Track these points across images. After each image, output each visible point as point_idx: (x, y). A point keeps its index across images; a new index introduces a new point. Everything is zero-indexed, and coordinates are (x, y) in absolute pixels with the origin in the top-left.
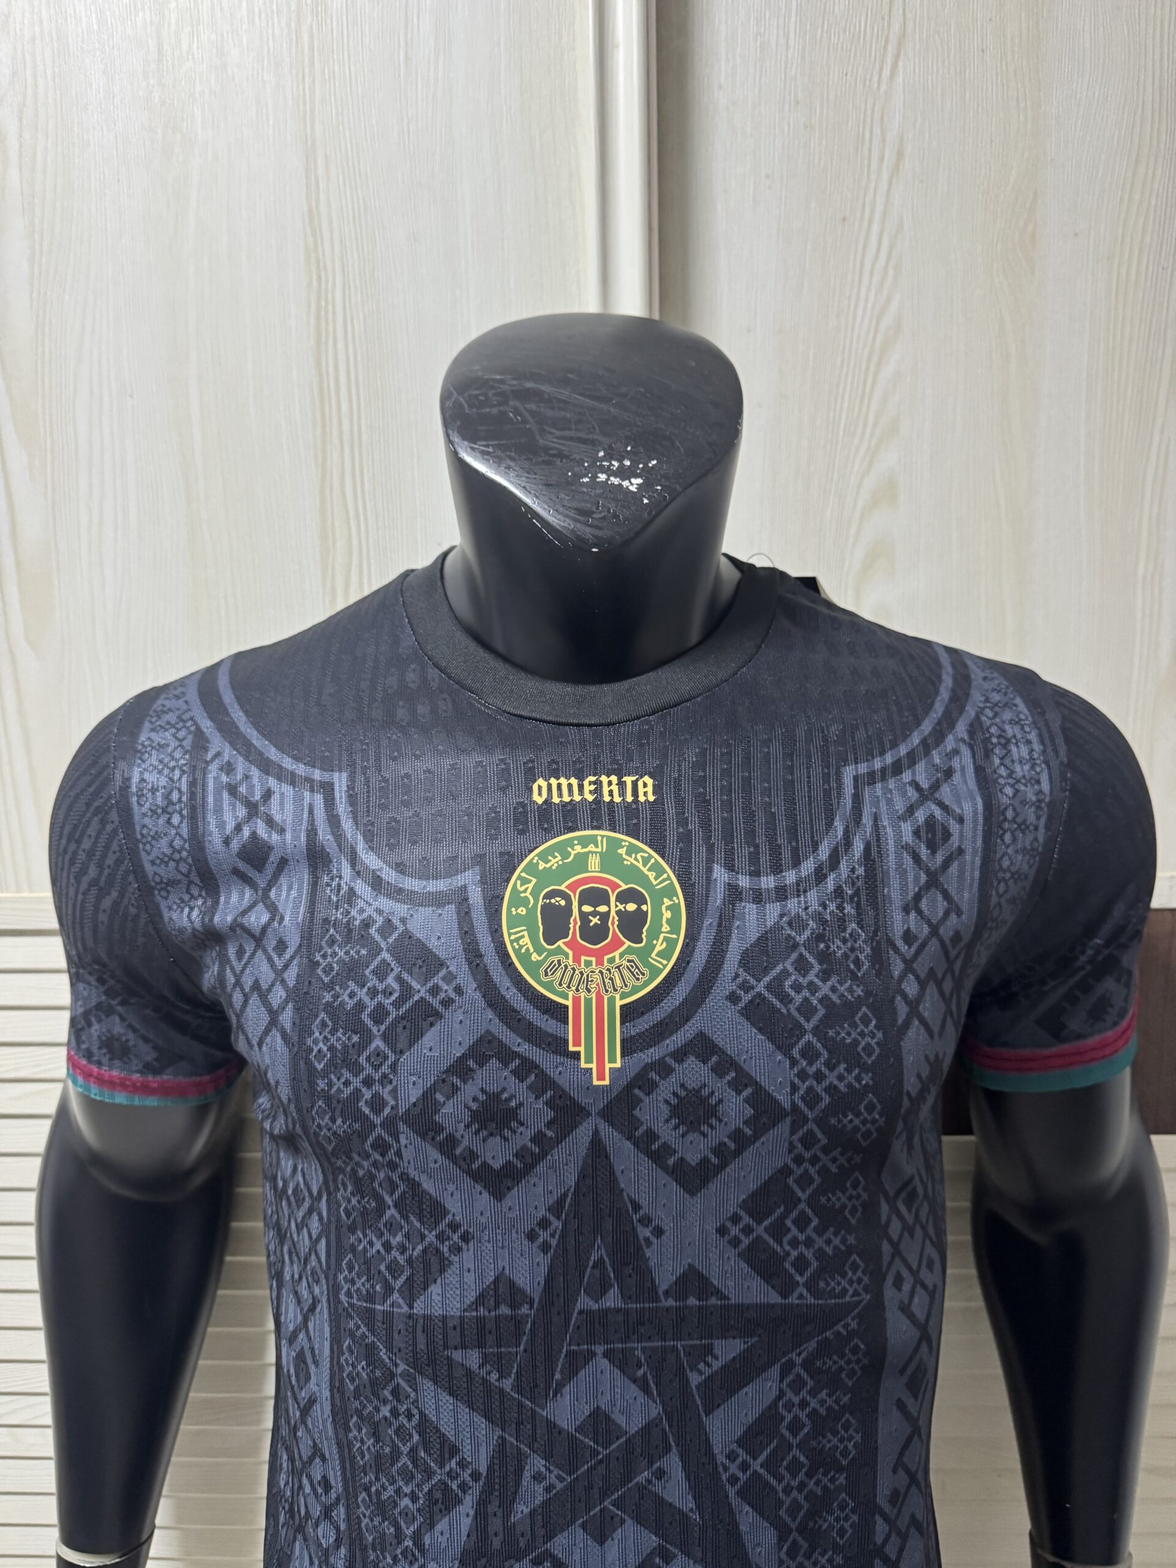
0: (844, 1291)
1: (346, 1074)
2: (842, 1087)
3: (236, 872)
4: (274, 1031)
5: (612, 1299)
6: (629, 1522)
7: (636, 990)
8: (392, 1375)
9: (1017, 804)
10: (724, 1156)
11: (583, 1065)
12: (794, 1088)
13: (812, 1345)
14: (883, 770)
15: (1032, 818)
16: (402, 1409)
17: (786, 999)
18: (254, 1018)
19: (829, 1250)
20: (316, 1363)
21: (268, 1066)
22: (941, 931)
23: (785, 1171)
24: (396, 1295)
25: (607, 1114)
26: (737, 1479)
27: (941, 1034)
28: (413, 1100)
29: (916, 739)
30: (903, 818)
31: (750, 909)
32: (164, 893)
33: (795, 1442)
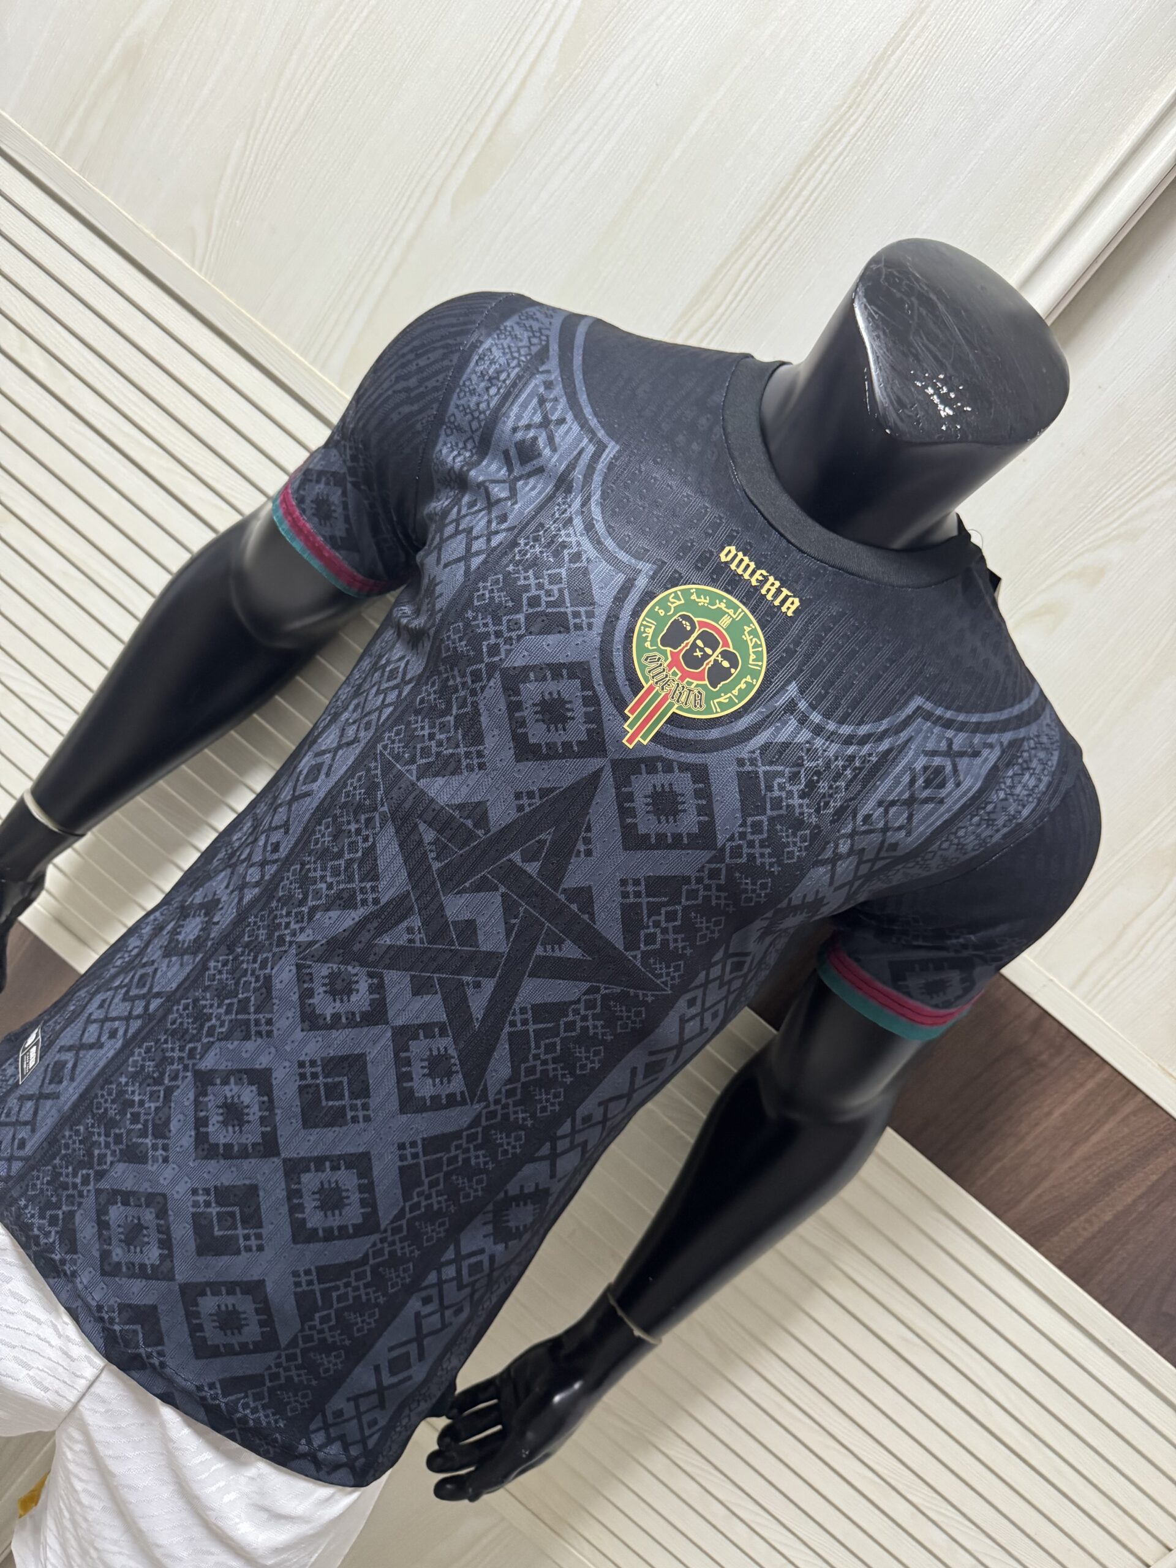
0: (660, 976)
1: (489, 620)
2: (759, 861)
3: (506, 453)
4: (462, 564)
5: (532, 868)
6: (439, 995)
7: (689, 711)
8: (375, 809)
9: (999, 806)
10: (660, 842)
11: (625, 726)
12: (732, 838)
13: (617, 990)
14: (940, 718)
15: (1000, 822)
16: (364, 833)
17: (769, 788)
18: (456, 547)
19: (672, 946)
20: (328, 775)
21: (441, 582)
22: (889, 834)
23: (686, 880)
24: (414, 767)
25: (616, 765)
26: (516, 1026)
27: (836, 889)
28: (516, 665)
29: (974, 718)
30: (926, 753)
31: (793, 723)
32: (449, 431)
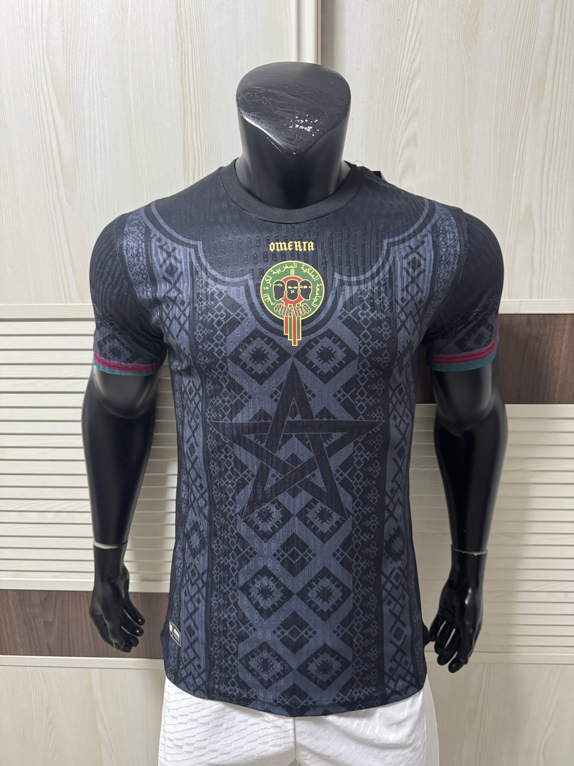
0: (376, 418)
1: (209, 343)
2: (376, 348)
3: (164, 278)
4: (182, 331)
5: (298, 418)
6: (303, 491)
7: (307, 315)
8: (225, 444)
9: (447, 255)
10: (336, 370)
11: (289, 339)
12: (360, 348)
13: (365, 436)
14: (399, 241)
15: (452, 260)
16: (228, 455)
17: (359, 318)
18: (175, 327)
19: (371, 404)
20: (197, 446)
21: (181, 344)
22: (415, 298)
23: (356, 376)
24: (226, 417)
25: (296, 356)
26: (339, 479)
27: (413, 334)
28: (232, 351)
29: (411, 230)
30: (404, 258)
31: (347, 288)
32: (137, 286)
33: (359, 468)
